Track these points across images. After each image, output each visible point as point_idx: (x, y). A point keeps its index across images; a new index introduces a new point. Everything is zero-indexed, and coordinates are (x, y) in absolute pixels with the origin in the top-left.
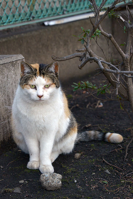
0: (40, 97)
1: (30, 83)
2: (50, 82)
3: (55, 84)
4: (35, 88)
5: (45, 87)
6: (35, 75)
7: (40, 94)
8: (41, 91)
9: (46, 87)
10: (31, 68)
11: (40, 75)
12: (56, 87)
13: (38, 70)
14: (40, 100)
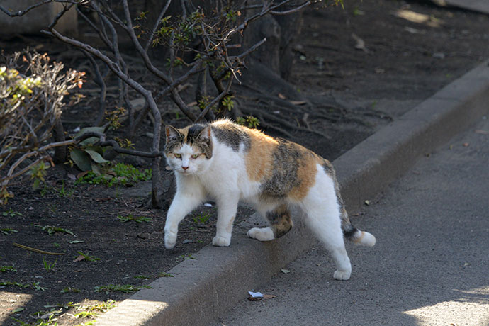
0: (185, 168)
1: (175, 151)
2: (199, 152)
3: (205, 154)
4: (181, 158)
5: (192, 157)
6: (182, 141)
7: (185, 165)
8: (186, 162)
9: (194, 157)
10: (177, 133)
11: (187, 143)
12: (207, 157)
13: (186, 137)
14: (185, 172)
